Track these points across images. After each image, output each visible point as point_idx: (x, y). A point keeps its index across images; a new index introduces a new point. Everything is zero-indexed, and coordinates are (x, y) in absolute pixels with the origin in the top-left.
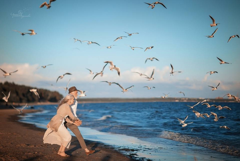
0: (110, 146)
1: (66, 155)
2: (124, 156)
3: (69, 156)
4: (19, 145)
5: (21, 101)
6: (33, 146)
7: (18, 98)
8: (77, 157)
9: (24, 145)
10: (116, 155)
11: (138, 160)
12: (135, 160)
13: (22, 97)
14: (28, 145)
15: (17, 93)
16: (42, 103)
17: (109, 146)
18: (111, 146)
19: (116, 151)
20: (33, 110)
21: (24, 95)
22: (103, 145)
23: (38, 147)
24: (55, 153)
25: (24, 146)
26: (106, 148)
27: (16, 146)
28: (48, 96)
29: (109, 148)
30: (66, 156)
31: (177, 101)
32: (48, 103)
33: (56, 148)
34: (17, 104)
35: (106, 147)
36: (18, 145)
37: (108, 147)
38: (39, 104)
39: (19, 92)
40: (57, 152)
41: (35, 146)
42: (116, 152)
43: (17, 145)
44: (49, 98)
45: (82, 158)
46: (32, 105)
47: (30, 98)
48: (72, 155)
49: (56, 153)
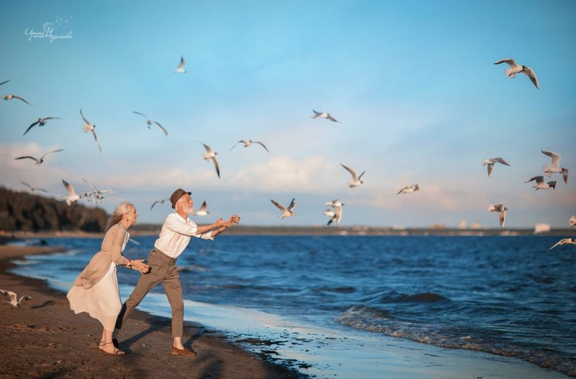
0: (218, 333)
1: (117, 350)
2: (249, 354)
3: (124, 353)
4: (14, 328)
5: (19, 226)
6: (43, 330)
7: (12, 221)
8: (143, 356)
9: (23, 328)
10: (230, 353)
11: (278, 365)
12: (273, 363)
13: (21, 219)
14: (32, 327)
15: (11, 210)
16: (66, 234)
17: (215, 332)
18: (220, 332)
19: (230, 343)
20: (46, 248)
21: (25, 214)
22: (203, 330)
23: (54, 332)
24: (94, 345)
25: (23, 330)
26: (208, 336)
27: (4, 328)
28: (80, 217)
29: (214, 338)
30: (117, 352)
31: (344, 233)
32: (81, 234)
33: (96, 334)
34: (9, 234)
35: (209, 334)
36: (10, 327)
37: (213, 334)
38: (58, 234)
39: (15, 206)
40: (98, 345)
41: (47, 330)
42: (230, 345)
43: (7, 328)
44: (82, 222)
45: (155, 358)
46: (42, 235)
47: (39, 220)
48: (131, 351)
49: (96, 346)
